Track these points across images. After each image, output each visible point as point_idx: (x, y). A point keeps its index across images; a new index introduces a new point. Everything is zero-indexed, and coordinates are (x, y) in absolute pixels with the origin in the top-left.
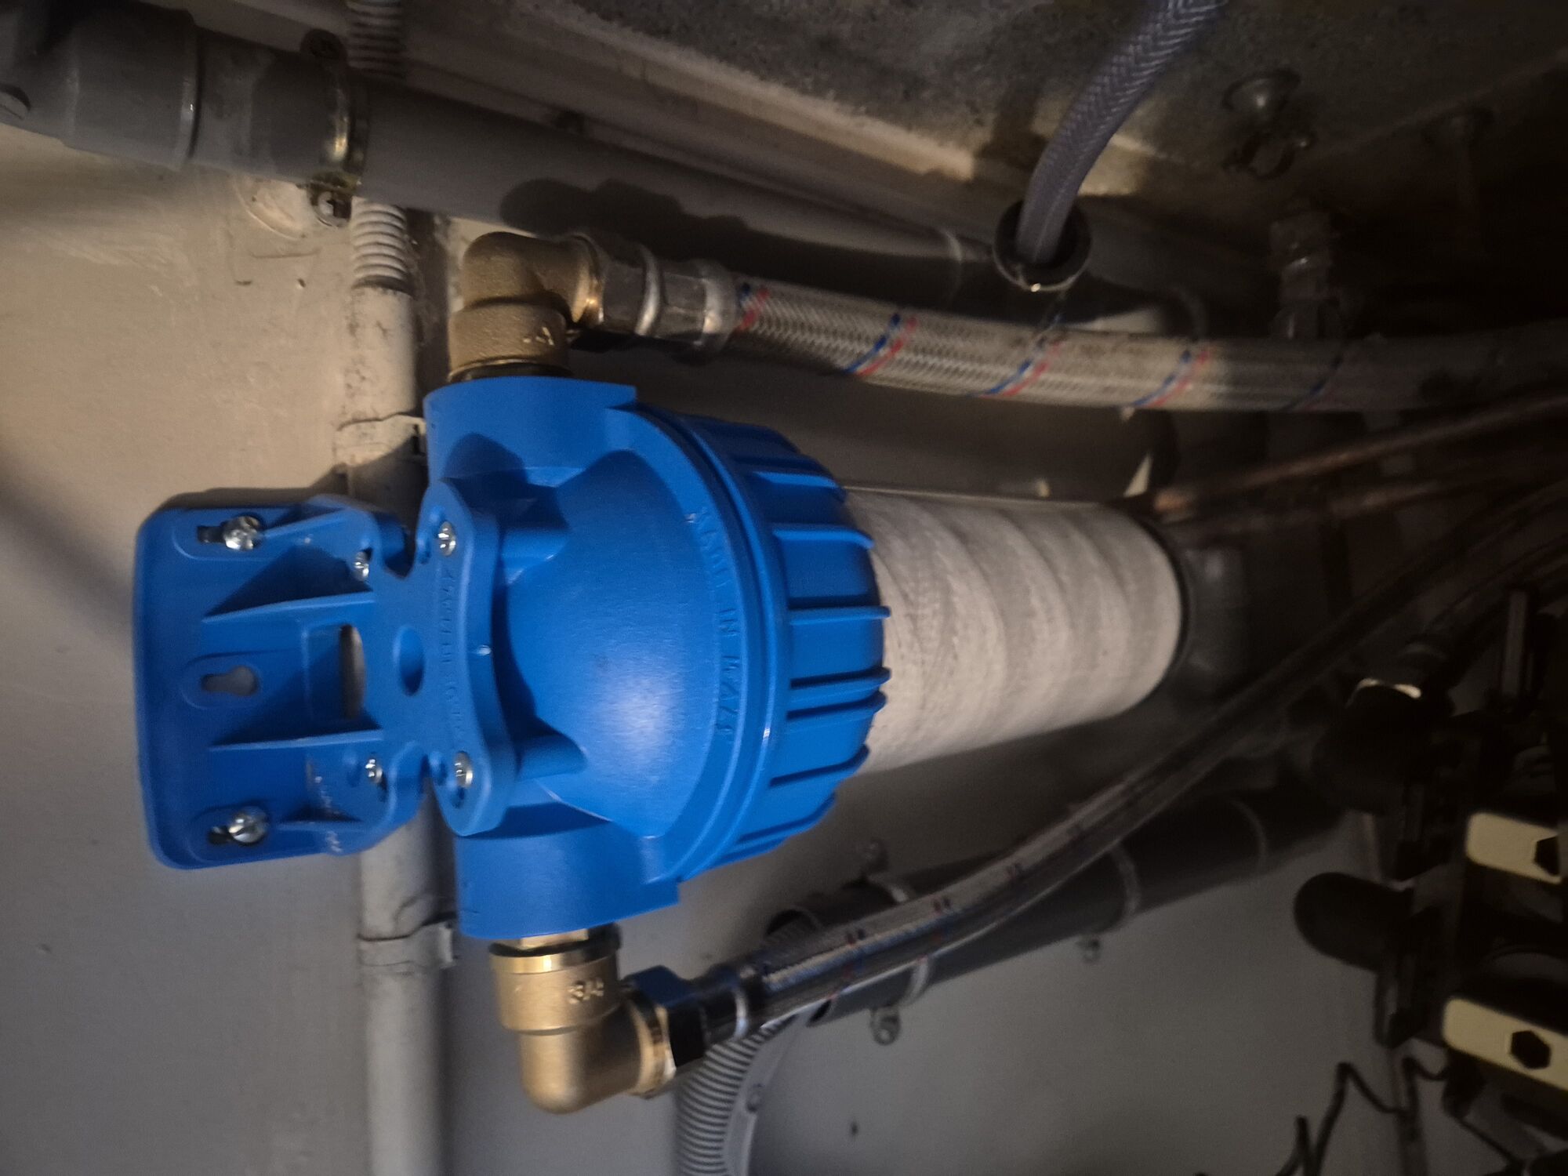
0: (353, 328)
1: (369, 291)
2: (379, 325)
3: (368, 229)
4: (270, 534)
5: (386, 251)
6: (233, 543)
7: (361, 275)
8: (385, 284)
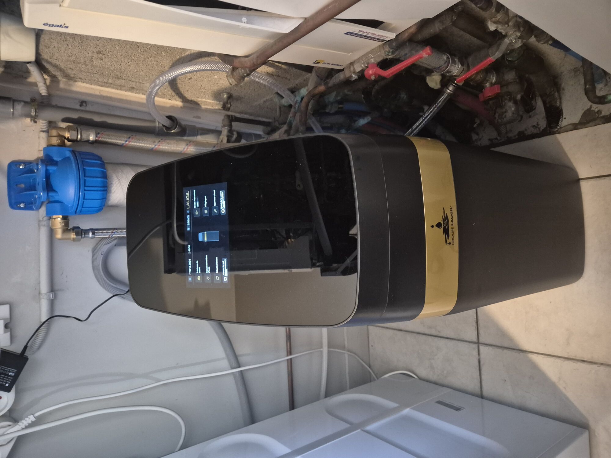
0: (39, 138)
1: (42, 133)
2: (42, 137)
3: (42, 123)
4: (26, 166)
5: (44, 126)
6: (21, 167)
7: (41, 130)
8: (43, 131)
